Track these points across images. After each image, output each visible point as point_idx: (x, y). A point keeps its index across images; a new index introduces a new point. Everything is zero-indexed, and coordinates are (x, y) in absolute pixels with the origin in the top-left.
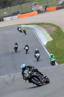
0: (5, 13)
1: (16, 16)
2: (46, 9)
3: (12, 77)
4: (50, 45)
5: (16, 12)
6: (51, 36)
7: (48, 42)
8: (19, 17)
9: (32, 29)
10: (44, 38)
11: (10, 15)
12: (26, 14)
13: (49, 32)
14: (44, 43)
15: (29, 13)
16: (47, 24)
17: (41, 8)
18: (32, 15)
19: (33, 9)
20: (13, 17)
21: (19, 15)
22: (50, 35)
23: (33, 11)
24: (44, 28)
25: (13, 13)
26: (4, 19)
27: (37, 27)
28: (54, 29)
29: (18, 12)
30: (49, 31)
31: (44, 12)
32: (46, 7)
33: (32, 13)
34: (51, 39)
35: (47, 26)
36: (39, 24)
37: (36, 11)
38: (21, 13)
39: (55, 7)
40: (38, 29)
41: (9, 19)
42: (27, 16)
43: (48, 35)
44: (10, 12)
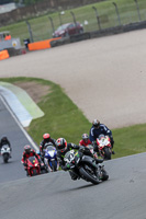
2: (27, 47)
4: (37, 128)
6: (41, 106)
7: (33, 121)
10: (25, 111)
13: (35, 97)
14: (25, 122)
16: (32, 79)
17: (16, 43)
22: (38, 104)
24: (25, 88)
27: (8, 87)
28: (46, 90)
30: (35, 95)
31: (24, 53)
32: (28, 41)
34: (40, 114)
35: (29, 84)
36: (12, 80)
37: (6, 52)
39: (48, 41)
40: (10, 92)
43: (34, 105)
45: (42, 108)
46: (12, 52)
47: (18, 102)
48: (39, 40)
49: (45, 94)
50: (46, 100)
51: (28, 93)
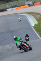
0: (8, 6)
1: (15, 8)
2: (34, 4)
3: (12, 47)
5: (15, 5)
7: (35, 25)
8: (16, 9)
9: (25, 16)
10: (33, 22)
11: (11, 7)
12: (21, 7)
13: (36, 18)
14: (33, 25)
15: (23, 6)
16: (35, 13)
17: (31, 3)
18: (25, 8)
19: (26, 4)
20: (13, 8)
21: (17, 7)
22: (37, 20)
23: (25, 5)
24: (33, 15)
25: (13, 6)
26: (7, 9)
28: (39, 16)
29: (16, 5)
30: (36, 17)
31: (33, 6)
32: (34, 2)
33: (25, 6)
34: (37, 23)
36: (29, 13)
37: (28, 5)
38: (18, 6)
39: (40, 2)
40: (29, 16)
41: (10, 10)
42: (22, 8)
43: (35, 20)
44: (11, 6)
45: (38, 21)
46: (30, 5)
47: (31, 19)
48: (37, 2)
49: (39, 17)
50: (39, 19)
51: (34, 17)
